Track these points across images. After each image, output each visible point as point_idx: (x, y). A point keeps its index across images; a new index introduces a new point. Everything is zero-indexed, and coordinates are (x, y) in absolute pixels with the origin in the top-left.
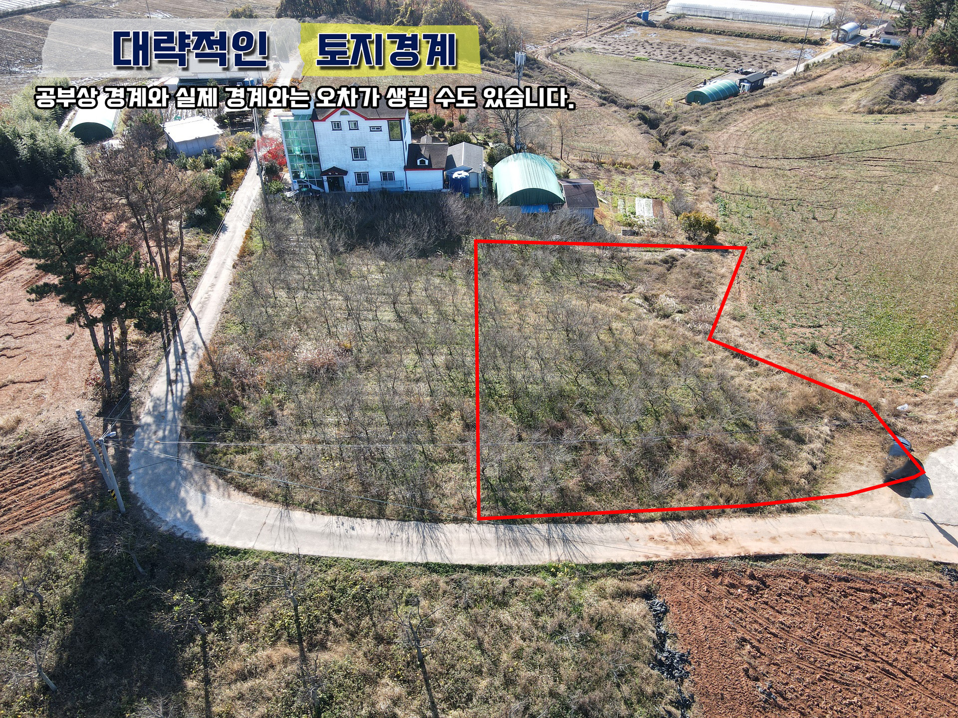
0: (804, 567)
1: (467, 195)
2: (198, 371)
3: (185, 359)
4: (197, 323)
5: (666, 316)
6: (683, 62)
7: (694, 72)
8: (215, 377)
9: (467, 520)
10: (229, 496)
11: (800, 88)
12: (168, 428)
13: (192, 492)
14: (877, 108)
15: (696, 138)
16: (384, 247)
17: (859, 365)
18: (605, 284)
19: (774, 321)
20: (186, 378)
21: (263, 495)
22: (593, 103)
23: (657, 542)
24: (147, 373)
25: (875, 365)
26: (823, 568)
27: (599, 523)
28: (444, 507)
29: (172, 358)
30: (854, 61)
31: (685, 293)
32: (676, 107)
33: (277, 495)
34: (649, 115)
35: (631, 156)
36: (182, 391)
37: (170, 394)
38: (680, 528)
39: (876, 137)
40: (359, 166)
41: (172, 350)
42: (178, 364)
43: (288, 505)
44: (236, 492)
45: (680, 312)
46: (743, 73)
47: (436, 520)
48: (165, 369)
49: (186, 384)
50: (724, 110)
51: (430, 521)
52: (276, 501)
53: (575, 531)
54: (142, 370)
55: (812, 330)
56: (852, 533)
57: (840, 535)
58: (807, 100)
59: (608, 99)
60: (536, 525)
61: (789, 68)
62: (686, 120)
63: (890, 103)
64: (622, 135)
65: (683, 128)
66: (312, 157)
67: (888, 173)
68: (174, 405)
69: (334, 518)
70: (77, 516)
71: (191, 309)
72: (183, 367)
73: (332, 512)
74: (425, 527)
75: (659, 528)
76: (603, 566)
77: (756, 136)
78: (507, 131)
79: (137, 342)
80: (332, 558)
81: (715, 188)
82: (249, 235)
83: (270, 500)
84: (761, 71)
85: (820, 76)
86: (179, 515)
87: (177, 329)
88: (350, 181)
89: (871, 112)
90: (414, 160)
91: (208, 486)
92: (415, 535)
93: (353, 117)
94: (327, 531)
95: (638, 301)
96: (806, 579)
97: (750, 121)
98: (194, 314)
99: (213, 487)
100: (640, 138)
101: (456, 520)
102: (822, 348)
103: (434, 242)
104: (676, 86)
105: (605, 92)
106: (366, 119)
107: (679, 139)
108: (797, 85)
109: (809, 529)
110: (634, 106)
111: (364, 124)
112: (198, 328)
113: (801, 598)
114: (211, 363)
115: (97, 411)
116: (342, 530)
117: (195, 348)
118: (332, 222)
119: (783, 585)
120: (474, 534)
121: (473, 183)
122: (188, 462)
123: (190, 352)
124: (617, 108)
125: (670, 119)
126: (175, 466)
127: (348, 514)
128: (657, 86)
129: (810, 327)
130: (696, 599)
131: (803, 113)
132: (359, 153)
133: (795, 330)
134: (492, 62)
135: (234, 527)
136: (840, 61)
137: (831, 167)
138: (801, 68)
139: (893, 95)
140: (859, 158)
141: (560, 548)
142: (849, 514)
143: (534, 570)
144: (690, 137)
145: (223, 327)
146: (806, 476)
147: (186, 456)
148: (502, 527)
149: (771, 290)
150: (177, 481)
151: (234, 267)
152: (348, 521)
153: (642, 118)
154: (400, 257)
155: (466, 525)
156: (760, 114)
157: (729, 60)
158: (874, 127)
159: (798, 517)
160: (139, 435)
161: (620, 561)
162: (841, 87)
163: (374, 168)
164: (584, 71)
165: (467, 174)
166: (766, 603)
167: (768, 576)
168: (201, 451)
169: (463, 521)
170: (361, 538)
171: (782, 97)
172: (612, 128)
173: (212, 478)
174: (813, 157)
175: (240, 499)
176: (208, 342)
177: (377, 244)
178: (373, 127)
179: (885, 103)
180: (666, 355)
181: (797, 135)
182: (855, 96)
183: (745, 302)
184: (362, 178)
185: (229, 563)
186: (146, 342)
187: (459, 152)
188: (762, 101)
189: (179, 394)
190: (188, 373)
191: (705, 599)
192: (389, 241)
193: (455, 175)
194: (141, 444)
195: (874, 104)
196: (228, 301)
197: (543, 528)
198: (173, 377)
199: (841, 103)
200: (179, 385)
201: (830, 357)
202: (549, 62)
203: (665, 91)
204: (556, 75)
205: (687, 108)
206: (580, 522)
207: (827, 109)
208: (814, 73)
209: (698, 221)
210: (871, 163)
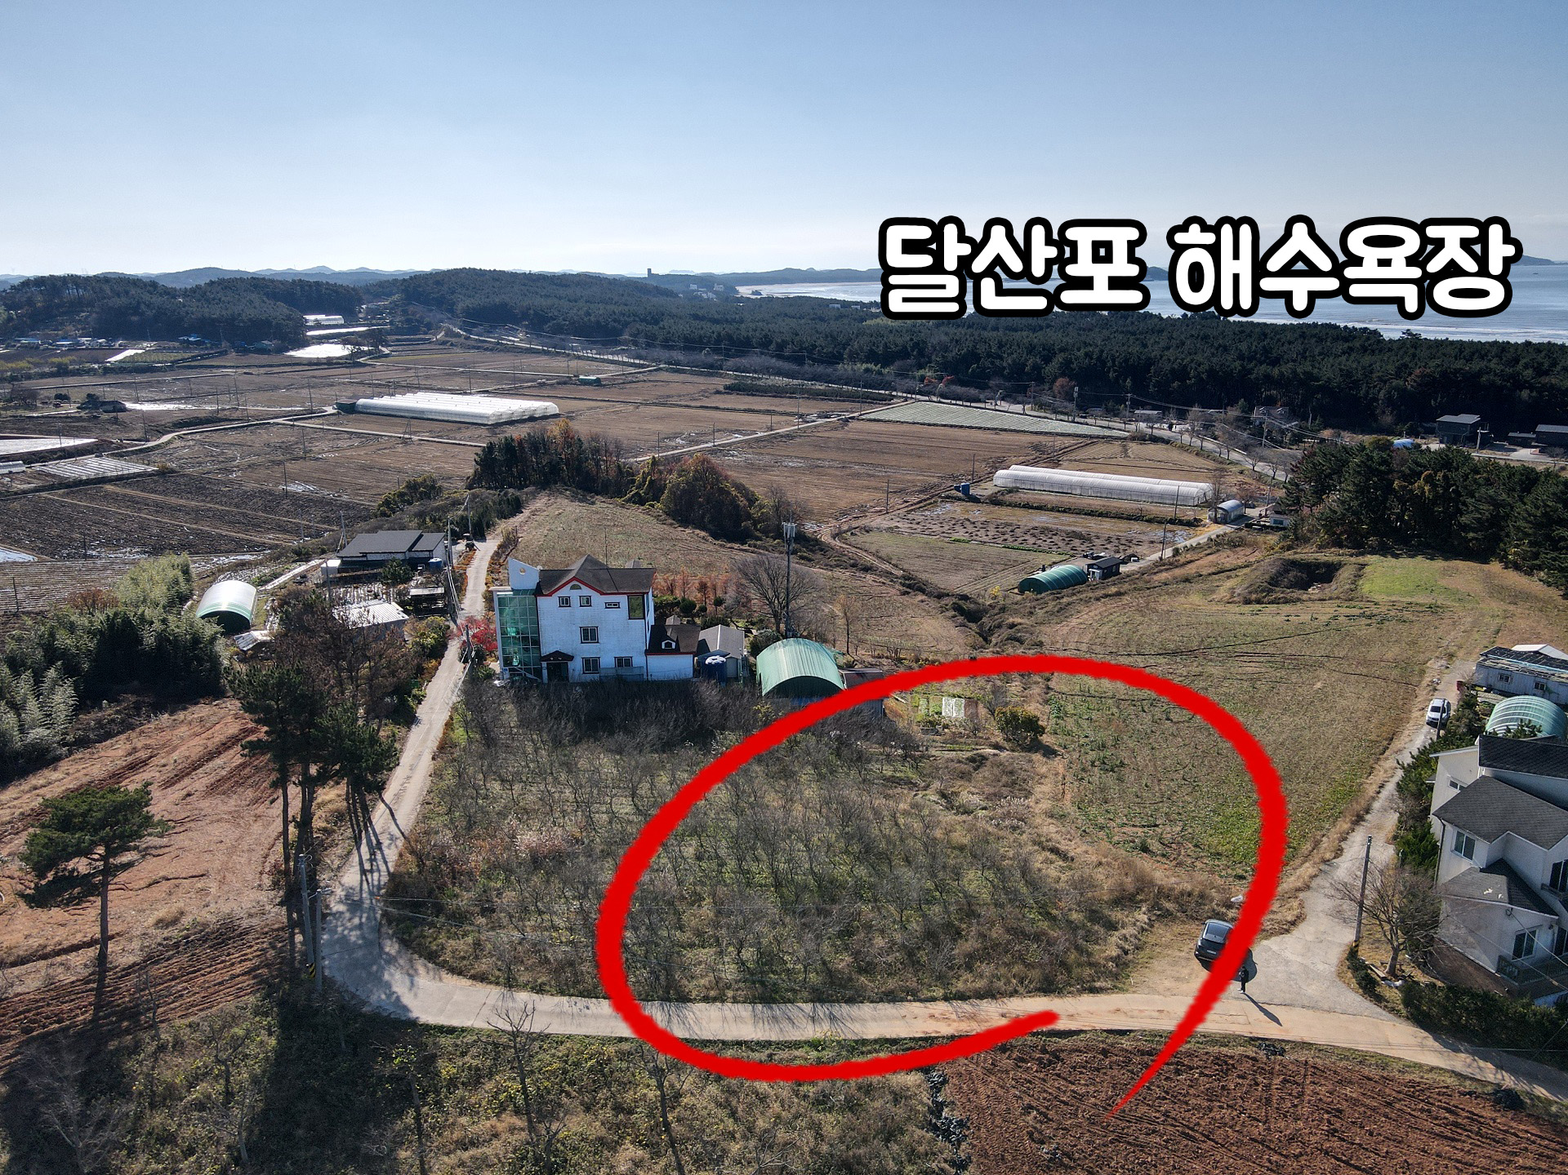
0: (1102, 1042)
1: (723, 685)
2: (397, 861)
3: (380, 849)
4: (392, 814)
5: (967, 812)
6: (1016, 544)
7: (1030, 556)
8: (418, 866)
9: (720, 999)
10: (441, 980)
11: (1164, 576)
12: (365, 915)
13: (398, 975)
14: (1254, 596)
15: (1027, 632)
16: (620, 737)
17: (1197, 864)
18: (894, 781)
19: (1101, 820)
20: (383, 868)
21: (481, 978)
22: (893, 591)
23: (937, 1020)
24: (337, 862)
25: (1217, 862)
26: (1126, 1043)
27: (872, 1002)
28: (692, 987)
29: (364, 849)
30: (1234, 544)
31: (992, 790)
32: (1005, 597)
33: (498, 977)
34: (966, 605)
35: (942, 652)
36: (379, 881)
37: (365, 883)
38: (966, 1007)
39: (1251, 630)
40: (590, 650)
41: (364, 841)
42: (373, 854)
43: (511, 987)
44: (450, 976)
45: (984, 808)
46: (1093, 558)
47: (684, 999)
48: (357, 859)
49: (384, 873)
50: (1065, 600)
51: (677, 1001)
52: (497, 984)
53: (844, 1009)
54: (332, 858)
55: (1146, 830)
56: (1160, 1011)
57: (1147, 1013)
58: (1171, 588)
59: (912, 585)
60: (800, 1004)
61: (1154, 552)
62: (1016, 612)
63: (1270, 591)
64: (930, 628)
65: (1011, 620)
66: (531, 640)
67: (1263, 670)
68: (371, 893)
69: (566, 999)
70: (264, 999)
71: (383, 801)
72: (379, 856)
73: (562, 993)
74: (672, 1008)
75: (941, 1007)
76: (876, 1041)
77: (1105, 629)
78: (775, 615)
79: (325, 830)
80: (564, 1035)
81: (1048, 688)
82: (449, 725)
83: (491, 983)
84: (1117, 556)
85: (1191, 561)
86: (383, 997)
87: (368, 821)
88: (576, 666)
89: (1248, 602)
90: (657, 643)
91: (416, 970)
92: (659, 1013)
93: (586, 591)
94: (558, 1010)
95: (933, 798)
96: (1105, 1052)
97: (1097, 612)
98: (386, 805)
99: (422, 970)
100: (955, 632)
101: (706, 999)
102: (1155, 846)
103: (682, 733)
104: (1006, 572)
105: (909, 579)
106: (602, 594)
107: (1005, 633)
108: (1161, 571)
109: (1113, 1008)
110: (948, 595)
111: (598, 600)
112: (395, 820)
113: (1098, 1070)
114: (412, 852)
115: (278, 900)
116: (575, 1009)
117: (392, 838)
118: (556, 709)
119: (1077, 1058)
120: (727, 1013)
121: (730, 671)
122: (391, 947)
123: (385, 842)
124: (924, 597)
125: (996, 610)
126: (376, 951)
127: (581, 995)
128: (980, 572)
129: (1144, 826)
130: (980, 1071)
131: (1164, 603)
132: (589, 634)
133: (1125, 829)
134: (759, 543)
135: (449, 1007)
136: (1218, 544)
137: (1195, 664)
138: (1168, 553)
139: (1274, 582)
140: (1230, 652)
141: (826, 1026)
142: (1159, 994)
143: (797, 1045)
144: (1019, 631)
145: (424, 818)
146: (1116, 960)
147: (388, 942)
148: (760, 1006)
149: (1102, 790)
150: (380, 964)
151: (433, 759)
152: (582, 1002)
153: (958, 609)
154: (640, 748)
155: (719, 1005)
156: (1111, 604)
157: (1076, 542)
158: (1250, 619)
159: (1102, 997)
160: (331, 922)
161: (894, 1036)
162: (1214, 574)
163: (607, 653)
164: (882, 554)
165: (724, 659)
166: (1058, 1075)
167: (1063, 1051)
168: (406, 937)
169: (715, 1000)
170: (596, 1017)
171: (1140, 584)
172: (917, 620)
173: (420, 965)
174: (1175, 653)
175: (452, 981)
176: (406, 833)
177: (611, 734)
178: (610, 604)
179: (1263, 591)
180: (962, 848)
181: (1155, 628)
182: (1229, 584)
183: (1068, 803)
184: (591, 664)
185: (444, 1040)
186: (334, 831)
187: (714, 637)
188: (1114, 589)
189: (376, 883)
190: (386, 863)
191: (990, 1072)
192: (627, 731)
193: (708, 661)
194: (334, 931)
195: (1250, 593)
196: (429, 792)
197: (808, 1007)
198: (367, 866)
199: (1213, 592)
200: (376, 875)
201: (1163, 855)
202: (837, 543)
203: (992, 579)
204: (845, 558)
205: (1019, 597)
206: (850, 1001)
207: (1195, 599)
208: (1182, 559)
209: (1014, 716)
210: (1245, 658)
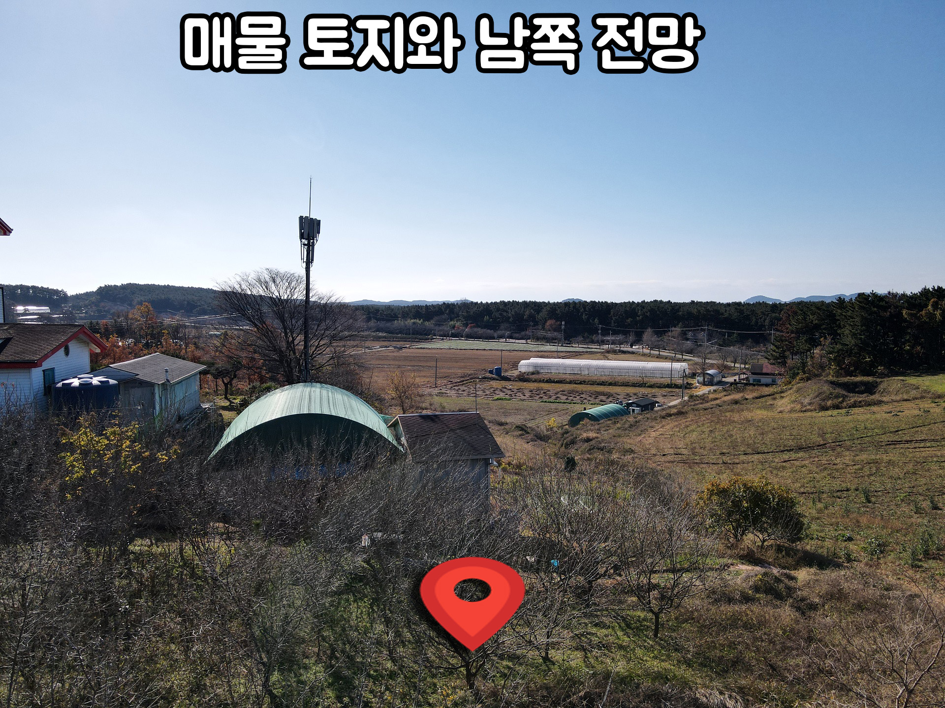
6: (551, 400)
14: (829, 403)
61: (673, 400)
65: (585, 435)
107: (585, 446)
153: (522, 430)
207: (759, 412)
210: (902, 445)
